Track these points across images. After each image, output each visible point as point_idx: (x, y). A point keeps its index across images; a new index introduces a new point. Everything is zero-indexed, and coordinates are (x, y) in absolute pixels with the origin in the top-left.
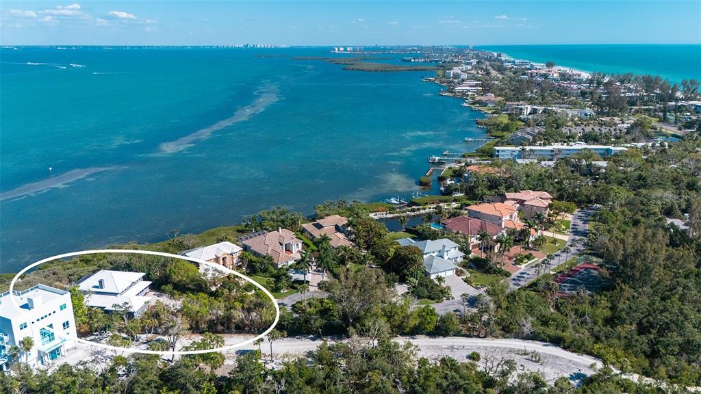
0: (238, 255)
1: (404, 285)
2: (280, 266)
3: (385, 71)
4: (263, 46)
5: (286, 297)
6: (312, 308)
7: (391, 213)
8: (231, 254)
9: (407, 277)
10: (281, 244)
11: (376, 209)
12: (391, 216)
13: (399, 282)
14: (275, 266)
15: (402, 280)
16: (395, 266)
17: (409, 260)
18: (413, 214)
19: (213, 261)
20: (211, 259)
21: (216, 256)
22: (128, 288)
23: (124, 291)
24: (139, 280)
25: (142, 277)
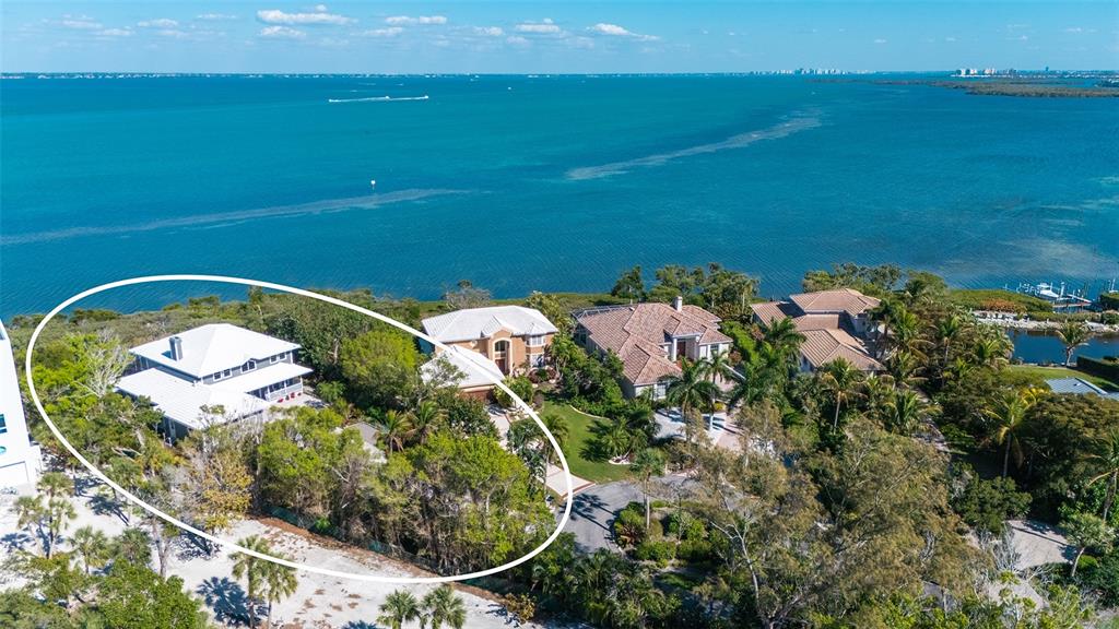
0: (543, 342)
1: (1050, 534)
2: (639, 391)
3: (1061, 95)
4: (827, 72)
5: (615, 480)
6: (672, 538)
7: (1032, 318)
8: (524, 337)
9: (1064, 508)
10: (668, 338)
11: (984, 303)
12: (1032, 325)
13: (1029, 517)
14: (626, 387)
15: (1045, 515)
16: (1021, 458)
17: (1085, 445)
18: (1106, 328)
19: (473, 345)
20: (469, 341)
21: (482, 334)
22: (233, 369)
23: (222, 376)
24: (278, 358)
25: (288, 353)
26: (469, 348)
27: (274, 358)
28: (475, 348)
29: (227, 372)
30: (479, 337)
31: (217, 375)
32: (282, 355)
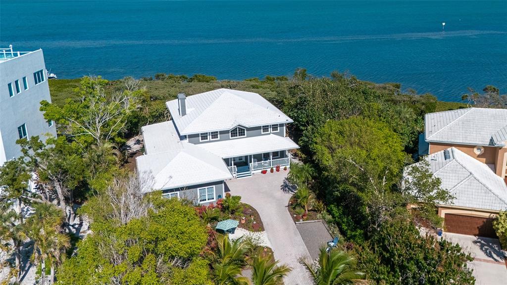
19: (477, 152)
20: (473, 147)
21: (492, 140)
22: (222, 132)
23: (210, 138)
24: (270, 130)
25: (282, 125)
26: (472, 155)
27: (266, 128)
28: (479, 156)
29: (214, 135)
30: (487, 143)
31: (204, 136)
32: (275, 127)
